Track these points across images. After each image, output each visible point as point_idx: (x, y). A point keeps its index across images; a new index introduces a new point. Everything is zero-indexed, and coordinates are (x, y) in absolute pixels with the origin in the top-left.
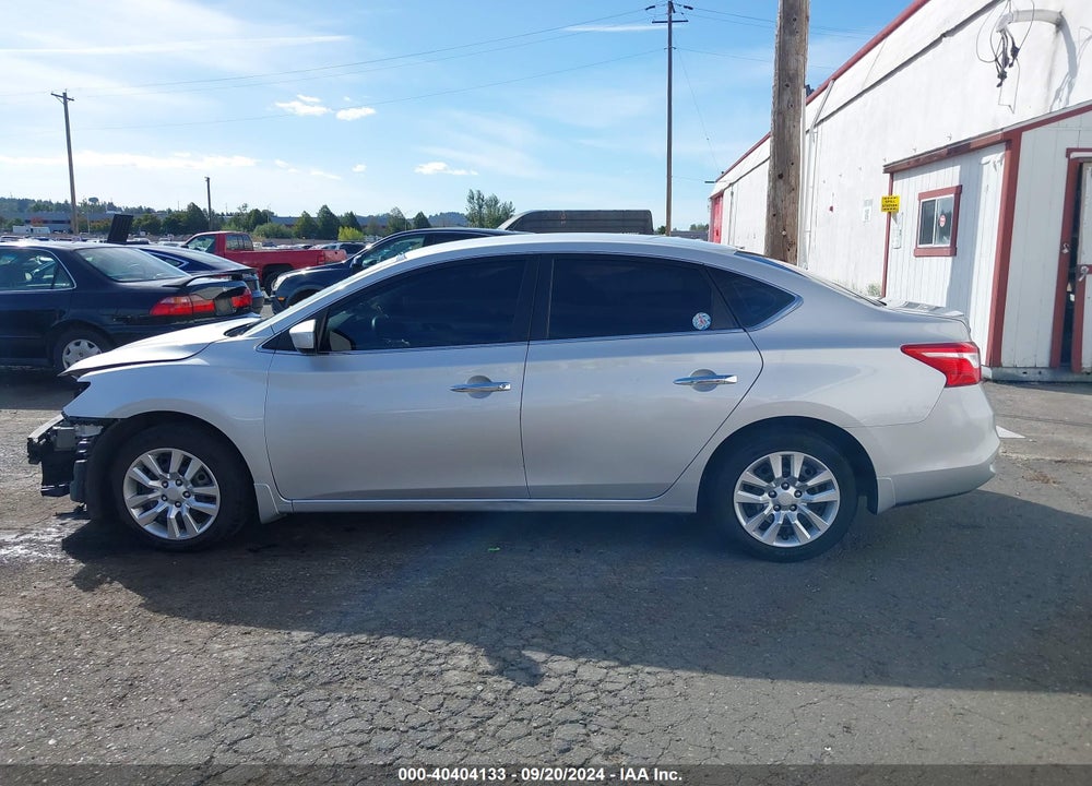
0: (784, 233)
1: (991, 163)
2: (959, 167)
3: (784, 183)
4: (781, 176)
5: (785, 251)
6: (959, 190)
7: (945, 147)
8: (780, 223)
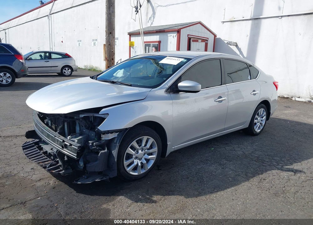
0: (112, 50)
1: (172, 36)
2: (159, 36)
3: (112, 36)
4: (111, 33)
5: (113, 56)
6: (160, 42)
7: (155, 30)
8: (111, 47)
